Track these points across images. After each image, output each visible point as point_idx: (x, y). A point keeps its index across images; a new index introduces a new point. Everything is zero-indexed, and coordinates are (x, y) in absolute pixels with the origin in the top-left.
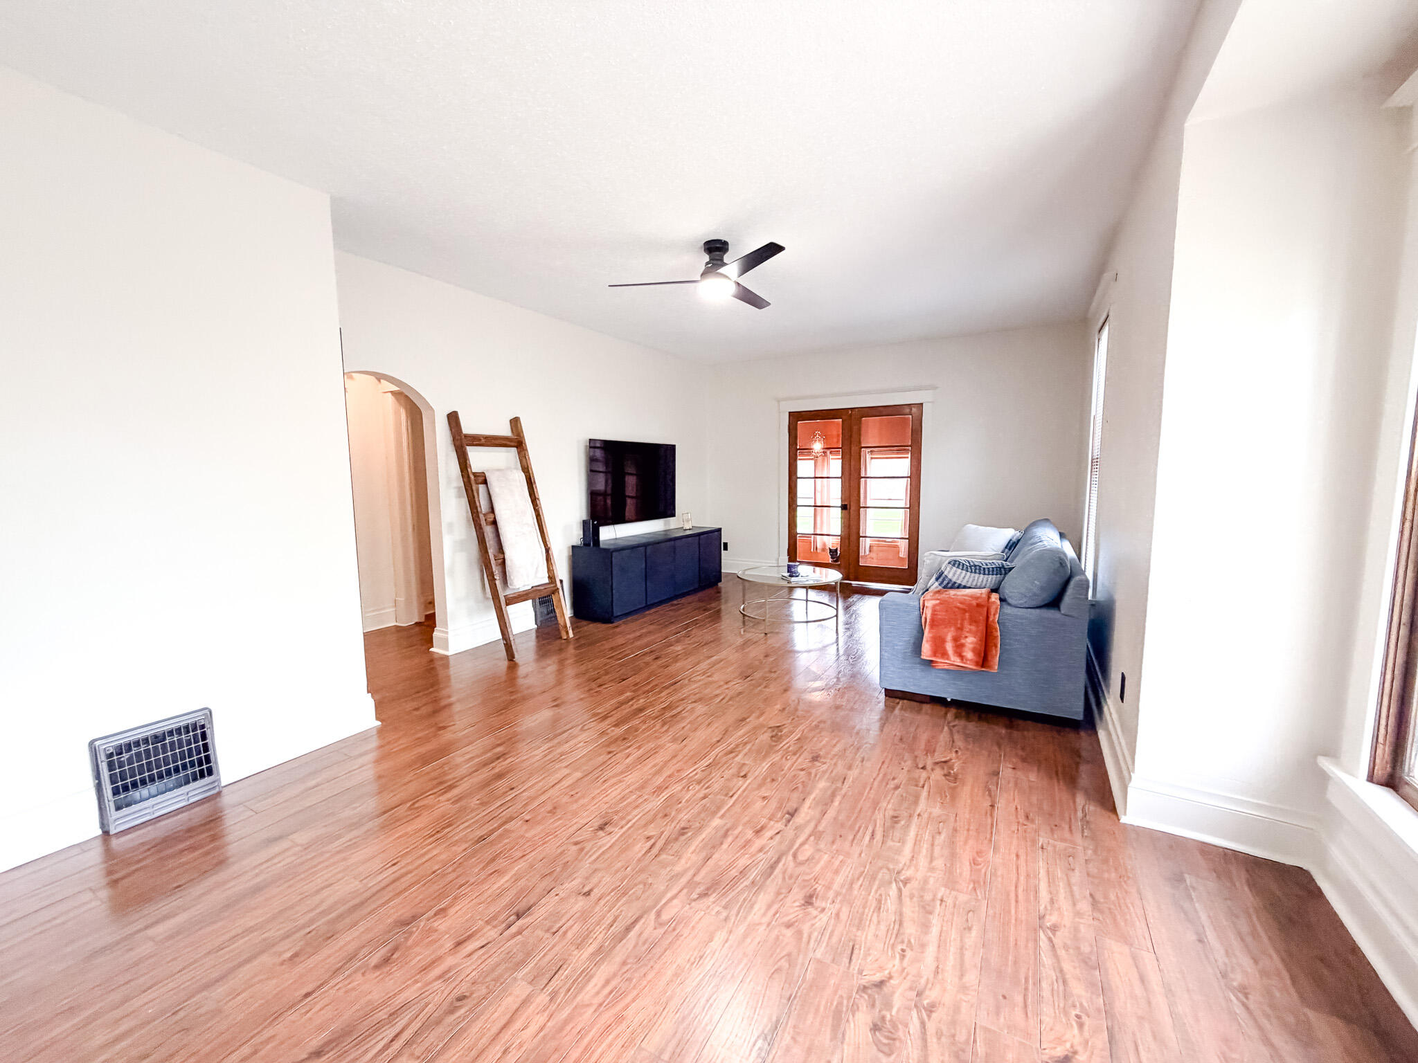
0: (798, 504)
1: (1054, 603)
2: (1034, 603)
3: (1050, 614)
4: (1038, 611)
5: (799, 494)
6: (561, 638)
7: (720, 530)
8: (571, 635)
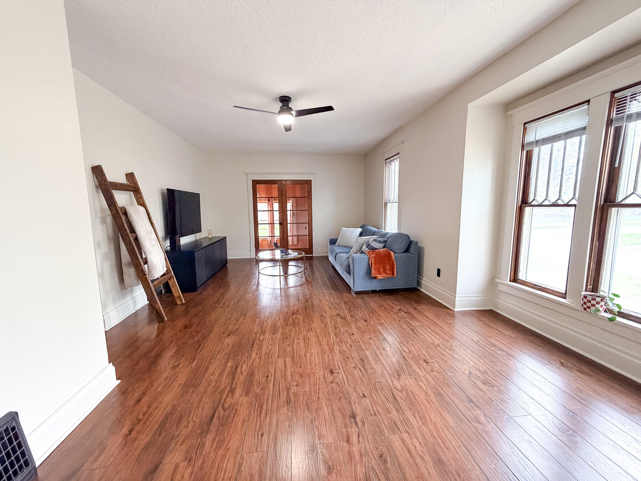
0: (259, 223)
1: (407, 250)
2: (402, 251)
3: (407, 254)
4: (403, 254)
5: (259, 219)
6: (176, 304)
7: (225, 238)
8: (184, 302)
